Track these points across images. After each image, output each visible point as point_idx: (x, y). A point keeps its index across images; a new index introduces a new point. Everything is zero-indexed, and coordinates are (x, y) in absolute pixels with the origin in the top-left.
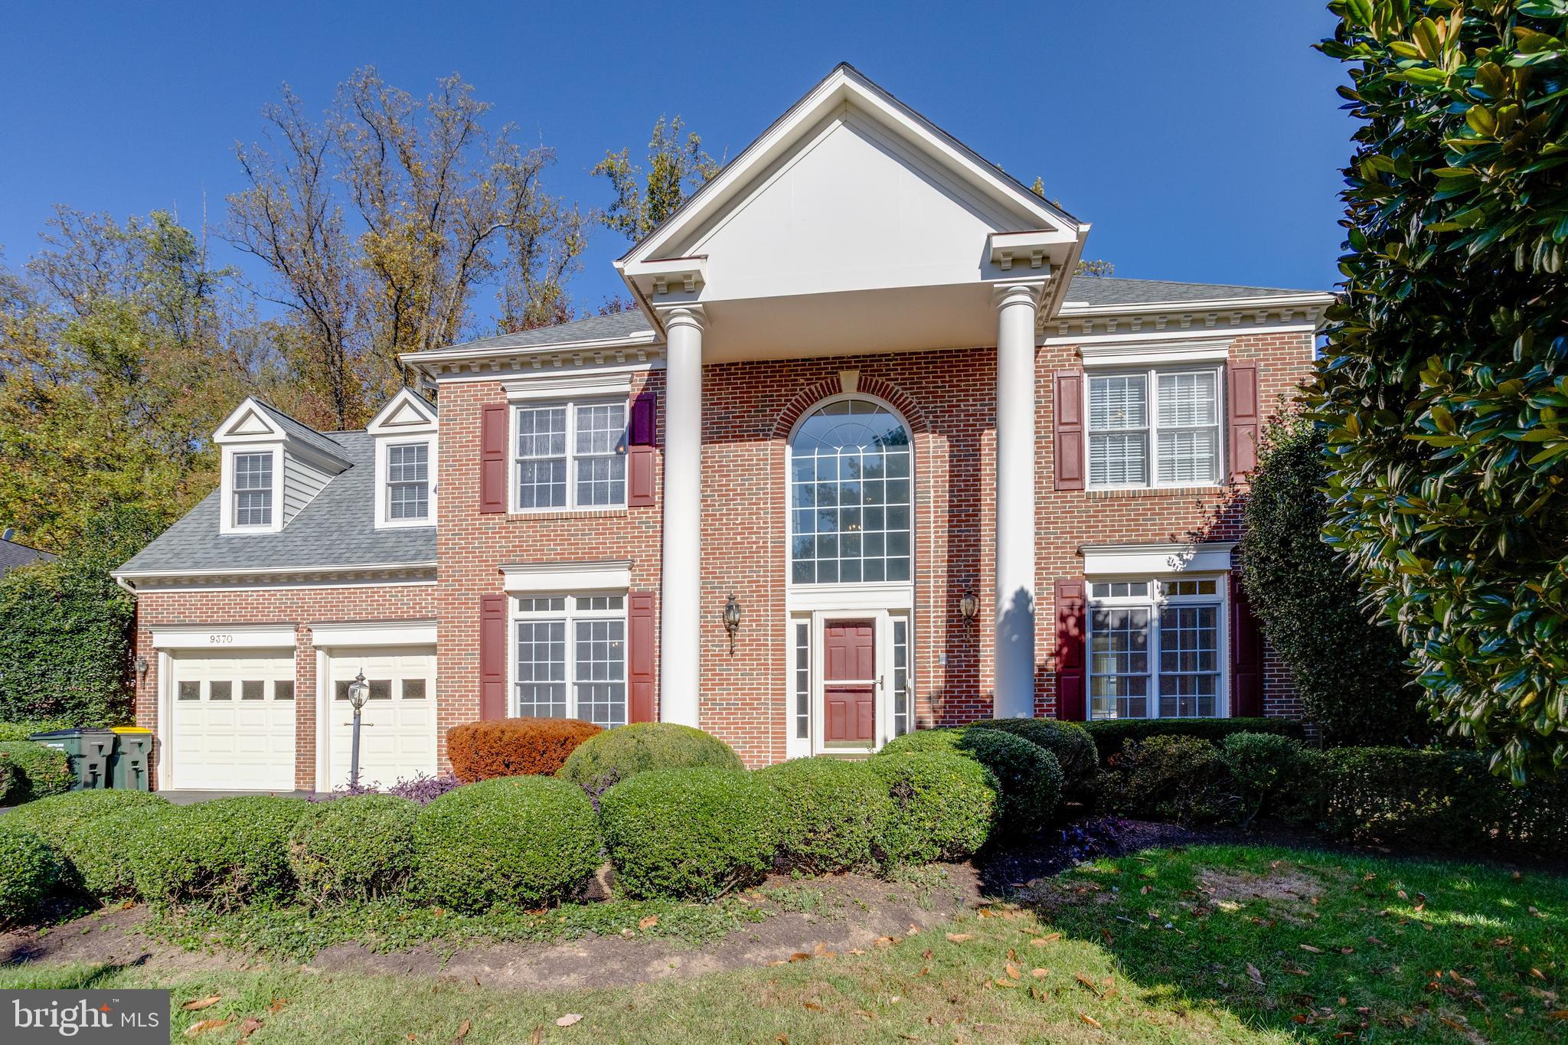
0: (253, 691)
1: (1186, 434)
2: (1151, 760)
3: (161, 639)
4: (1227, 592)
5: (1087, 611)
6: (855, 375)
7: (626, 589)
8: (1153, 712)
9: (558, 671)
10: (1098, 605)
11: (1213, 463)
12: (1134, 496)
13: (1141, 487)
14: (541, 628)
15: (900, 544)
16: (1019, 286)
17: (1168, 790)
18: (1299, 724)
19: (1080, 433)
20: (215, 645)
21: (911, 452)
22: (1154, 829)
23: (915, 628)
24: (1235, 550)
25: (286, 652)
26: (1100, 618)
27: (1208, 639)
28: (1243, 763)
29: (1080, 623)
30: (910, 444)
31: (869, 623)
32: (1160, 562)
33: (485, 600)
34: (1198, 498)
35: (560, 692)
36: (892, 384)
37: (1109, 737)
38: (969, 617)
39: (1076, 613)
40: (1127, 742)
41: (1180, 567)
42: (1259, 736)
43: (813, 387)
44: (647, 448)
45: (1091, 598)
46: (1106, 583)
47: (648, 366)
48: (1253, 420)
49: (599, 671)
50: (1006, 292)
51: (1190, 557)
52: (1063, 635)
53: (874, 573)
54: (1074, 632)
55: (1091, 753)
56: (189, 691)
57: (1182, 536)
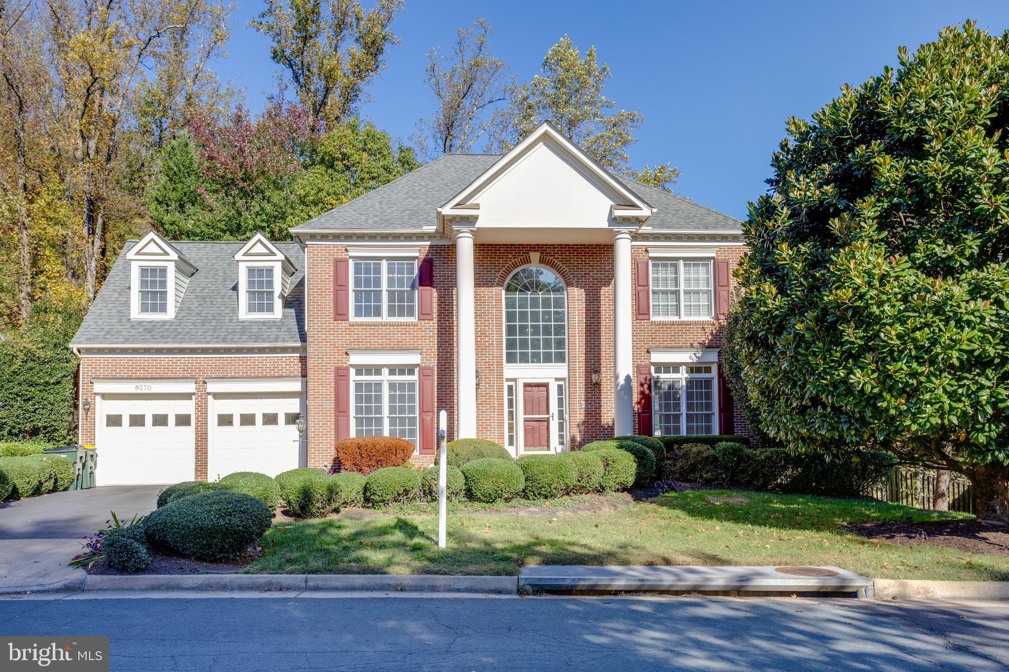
0: (160, 420)
1: (697, 292)
2: (686, 455)
3: (99, 387)
4: (717, 372)
5: (652, 381)
6: (538, 255)
7: (418, 365)
8: (684, 433)
9: (379, 410)
10: (658, 378)
11: (709, 307)
12: (673, 324)
13: (675, 319)
14: (368, 385)
15: (560, 344)
16: (625, 231)
17: (693, 468)
18: (748, 438)
19: (648, 291)
20: (139, 391)
21: (566, 296)
22: (688, 485)
23: (569, 388)
24: (719, 352)
25: (187, 396)
26: (659, 384)
27: (708, 396)
28: (723, 455)
29: (649, 388)
30: (565, 292)
31: (546, 385)
32: (686, 357)
33: (337, 370)
34: (703, 325)
35: (379, 421)
36: (556, 261)
37: (669, 444)
38: (596, 383)
39: (648, 382)
40: (675, 446)
41: (695, 360)
42: (729, 443)
43: (516, 260)
44: (429, 288)
45: (654, 375)
46: (660, 367)
47: (429, 243)
48: (727, 288)
49: (402, 410)
50: (619, 233)
51: (699, 355)
52: (642, 393)
53: (548, 359)
54: (647, 392)
55: (663, 450)
56: (114, 421)
57: (696, 345)
